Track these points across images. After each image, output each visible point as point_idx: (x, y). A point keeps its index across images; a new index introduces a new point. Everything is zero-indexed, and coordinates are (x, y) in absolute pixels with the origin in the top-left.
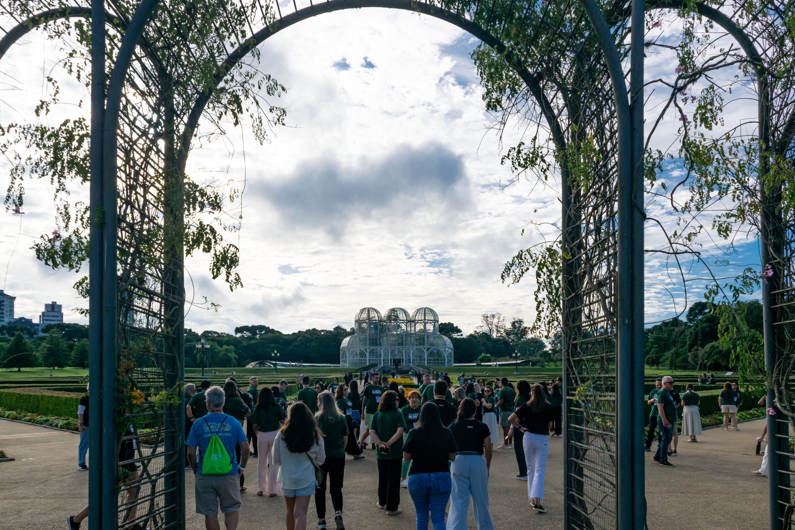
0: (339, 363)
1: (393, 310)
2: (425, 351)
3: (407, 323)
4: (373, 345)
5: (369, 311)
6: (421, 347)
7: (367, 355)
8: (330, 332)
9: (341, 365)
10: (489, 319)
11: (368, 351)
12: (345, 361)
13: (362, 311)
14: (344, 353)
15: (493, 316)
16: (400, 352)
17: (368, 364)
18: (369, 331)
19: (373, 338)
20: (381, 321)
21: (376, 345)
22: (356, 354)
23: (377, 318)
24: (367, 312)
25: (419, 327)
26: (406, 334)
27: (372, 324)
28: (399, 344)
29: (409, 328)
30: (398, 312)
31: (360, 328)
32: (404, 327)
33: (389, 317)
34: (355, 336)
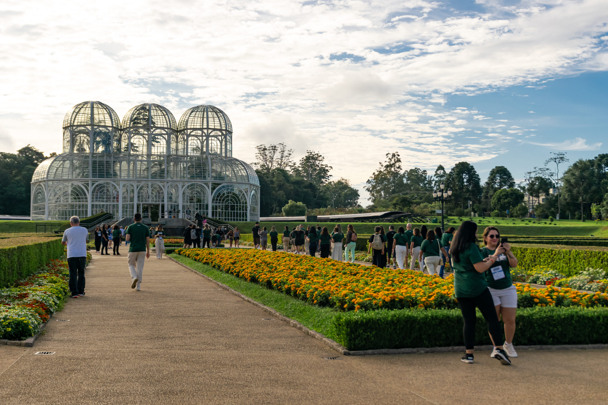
0: (29, 215)
1: (143, 108)
2: (209, 191)
3: (169, 135)
4: (101, 176)
5: (92, 108)
6: (198, 181)
7: (89, 196)
8: (12, 156)
9: (33, 218)
10: (267, 152)
11: (91, 189)
12: (41, 210)
13: (79, 107)
14: (39, 192)
15: (274, 148)
16: (160, 192)
17: (89, 215)
18: (92, 148)
19: (101, 164)
20: (116, 129)
21: (108, 175)
22: (65, 194)
23: (108, 123)
24: (88, 111)
25: (193, 142)
26: (169, 156)
27: (99, 134)
28: (154, 176)
29: (173, 145)
30: (153, 113)
31: (73, 142)
32: (163, 142)
33: (134, 121)
34: (63, 158)
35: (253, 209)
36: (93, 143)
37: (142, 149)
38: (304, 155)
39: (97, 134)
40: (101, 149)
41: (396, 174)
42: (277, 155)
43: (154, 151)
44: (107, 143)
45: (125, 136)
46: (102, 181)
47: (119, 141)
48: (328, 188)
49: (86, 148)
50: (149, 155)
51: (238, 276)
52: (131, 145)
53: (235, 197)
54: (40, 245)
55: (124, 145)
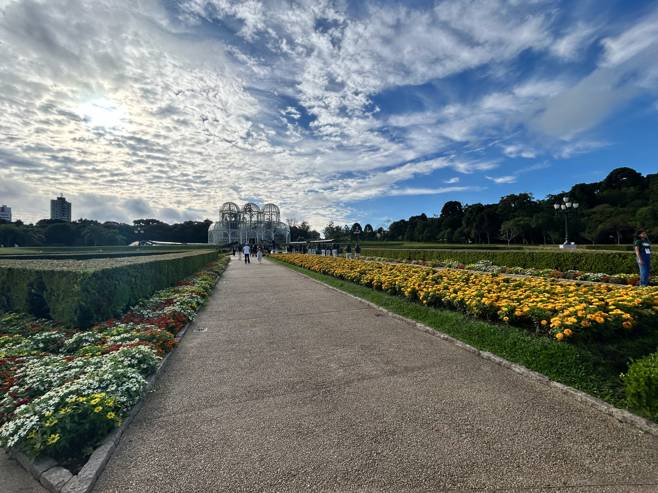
0: (207, 243)
1: (248, 204)
2: (273, 233)
3: (258, 214)
5: (230, 204)
6: (269, 230)
7: (230, 236)
8: (202, 223)
9: (209, 243)
11: (230, 233)
12: (212, 241)
13: (225, 204)
14: (211, 234)
15: (292, 220)
16: (255, 234)
17: (230, 243)
18: (230, 219)
19: (234, 224)
20: (239, 212)
21: (236, 228)
22: (221, 235)
23: (236, 210)
24: (228, 205)
25: (267, 217)
26: (258, 221)
27: (233, 214)
28: (253, 228)
29: (259, 218)
30: (252, 206)
31: (223, 217)
32: (256, 216)
33: (245, 209)
34: (220, 222)
35: (288, 240)
36: (230, 217)
37: (248, 219)
38: (302, 222)
39: (231, 214)
40: (233, 219)
41: (332, 228)
42: (293, 222)
43: (253, 219)
44: (235, 217)
45: (242, 215)
46: (234, 230)
47: (240, 216)
48: (310, 232)
49: (228, 218)
50: (251, 221)
51: (309, 269)
52: (244, 218)
53: (282, 236)
54: (204, 255)
55: (242, 218)
